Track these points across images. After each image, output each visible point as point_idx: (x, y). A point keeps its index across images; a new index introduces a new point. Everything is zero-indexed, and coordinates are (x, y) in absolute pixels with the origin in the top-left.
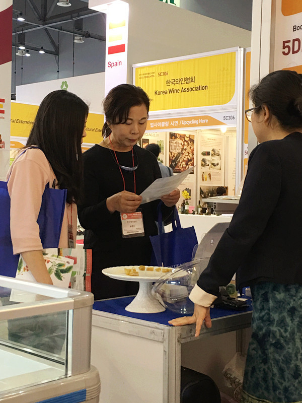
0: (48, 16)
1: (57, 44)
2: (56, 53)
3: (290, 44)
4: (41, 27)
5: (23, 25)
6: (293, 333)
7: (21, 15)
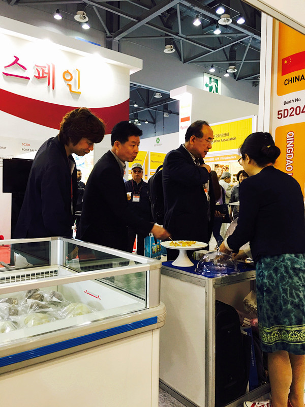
0: (150, 103)
1: (154, 118)
2: (154, 123)
3: (282, 113)
4: (146, 109)
5: (137, 109)
6: (277, 284)
7: (136, 103)
